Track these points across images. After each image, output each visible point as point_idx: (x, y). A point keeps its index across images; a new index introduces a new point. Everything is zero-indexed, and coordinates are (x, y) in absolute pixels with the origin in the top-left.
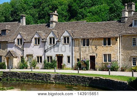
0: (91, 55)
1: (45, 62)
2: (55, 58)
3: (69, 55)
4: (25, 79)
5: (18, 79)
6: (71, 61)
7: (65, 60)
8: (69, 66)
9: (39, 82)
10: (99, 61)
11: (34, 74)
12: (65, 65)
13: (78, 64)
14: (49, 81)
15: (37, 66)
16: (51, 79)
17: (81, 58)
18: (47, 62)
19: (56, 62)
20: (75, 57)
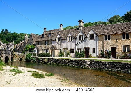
0: (112, 46)
2: (83, 50)
3: (94, 47)
4: (63, 64)
5: (58, 63)
6: (95, 52)
7: (91, 51)
8: (95, 55)
9: (75, 67)
10: (119, 51)
11: (70, 60)
12: (91, 55)
13: (101, 53)
14: (84, 67)
15: (71, 55)
16: (86, 65)
17: (103, 50)
18: (77, 53)
19: (84, 53)
20: (99, 48)
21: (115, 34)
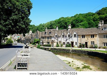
0: (86, 42)
1: (66, 45)
2: (70, 43)
3: (76, 42)
6: (77, 44)
7: (74, 44)
8: (76, 46)
10: (89, 44)
12: (74, 46)
13: (80, 45)
14: (69, 52)
15: (63, 46)
16: (70, 51)
17: (81, 43)
18: (67, 44)
19: (71, 45)
20: (79, 42)
21: (87, 35)
